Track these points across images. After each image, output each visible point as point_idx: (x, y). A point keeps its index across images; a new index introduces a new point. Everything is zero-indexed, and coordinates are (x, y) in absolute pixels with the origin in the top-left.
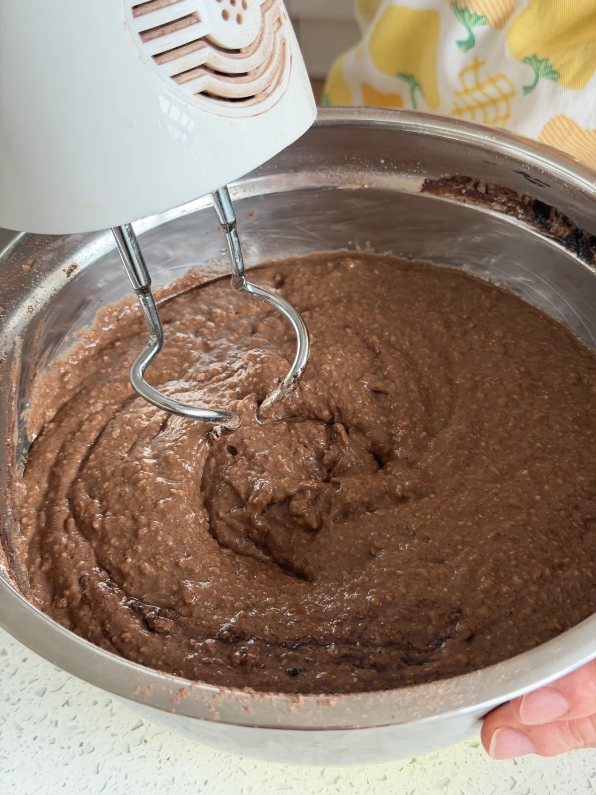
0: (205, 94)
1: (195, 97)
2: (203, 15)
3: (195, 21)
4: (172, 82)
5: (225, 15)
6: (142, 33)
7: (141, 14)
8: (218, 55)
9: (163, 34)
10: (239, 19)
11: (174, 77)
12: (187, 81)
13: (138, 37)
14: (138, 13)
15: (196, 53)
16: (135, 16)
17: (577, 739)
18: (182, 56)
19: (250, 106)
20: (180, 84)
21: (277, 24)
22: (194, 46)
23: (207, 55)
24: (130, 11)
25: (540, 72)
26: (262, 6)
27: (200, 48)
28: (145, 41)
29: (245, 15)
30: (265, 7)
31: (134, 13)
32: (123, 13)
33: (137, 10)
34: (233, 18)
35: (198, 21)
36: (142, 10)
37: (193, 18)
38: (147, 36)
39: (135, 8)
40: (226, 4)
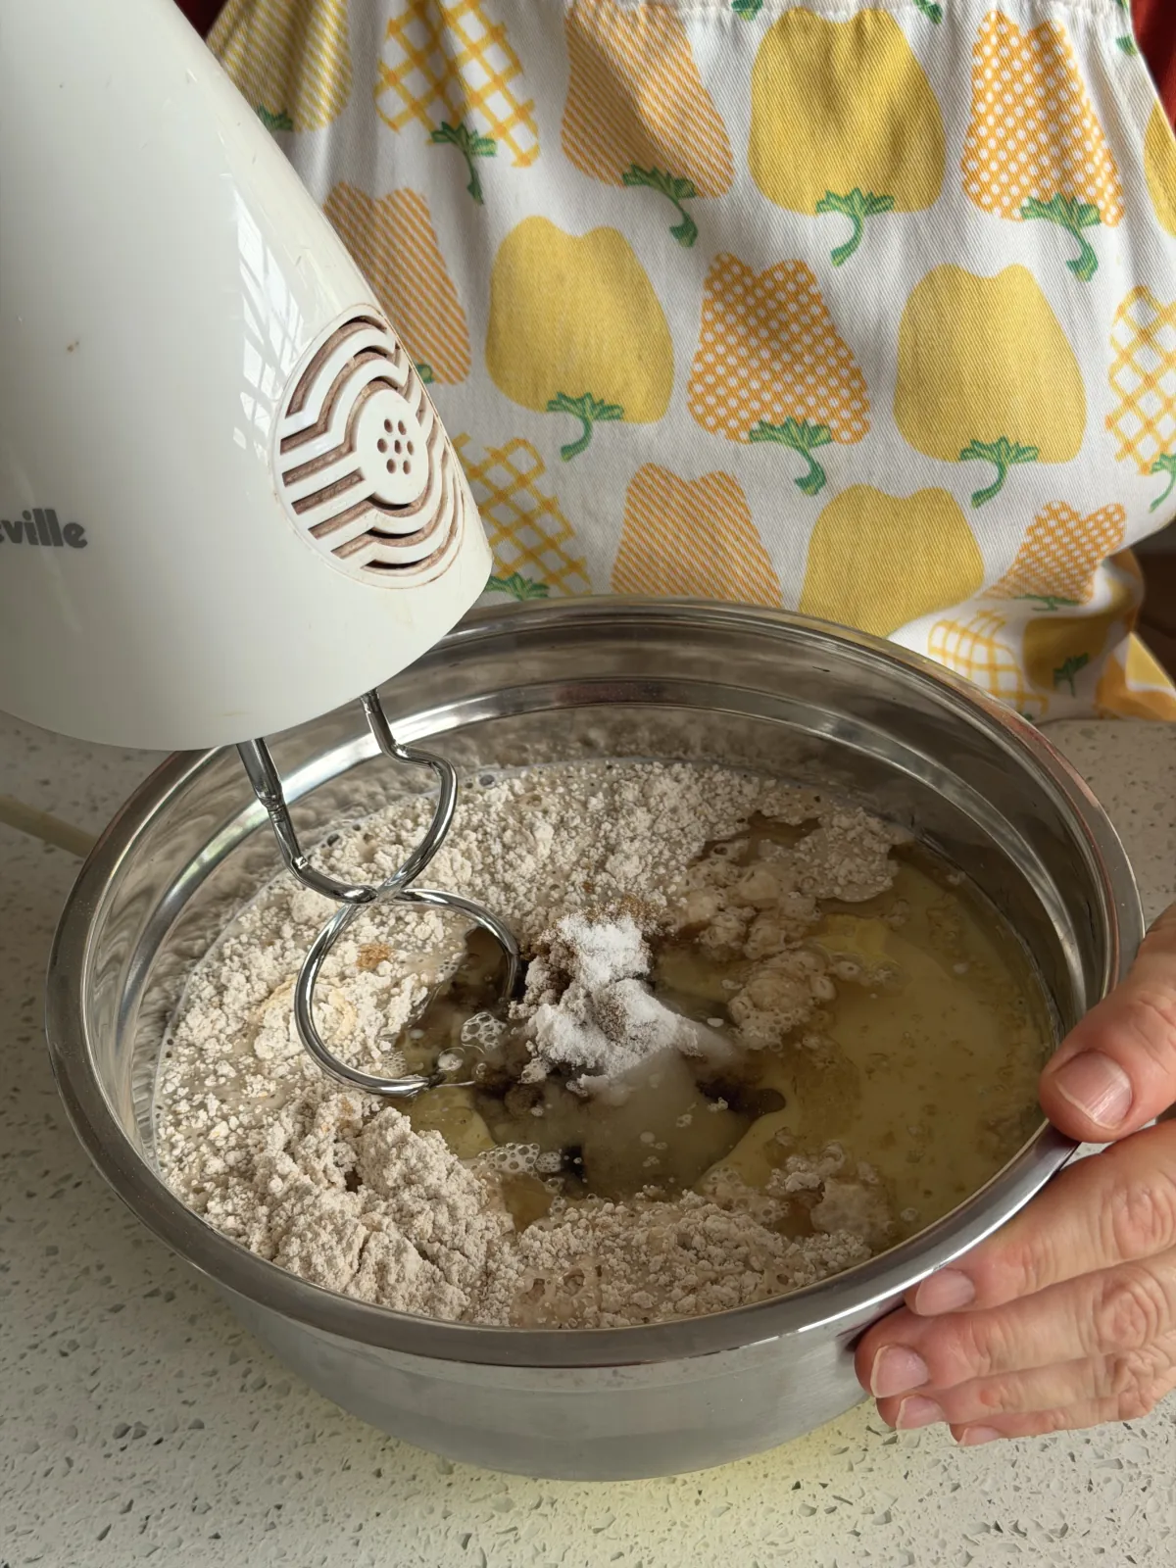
0: (373, 564)
1: (362, 570)
2: (366, 471)
3: (356, 479)
4: (335, 556)
5: (391, 466)
6: (295, 504)
7: (294, 482)
8: (388, 517)
9: (320, 501)
10: (406, 468)
11: (336, 550)
12: (351, 553)
13: (292, 509)
14: (289, 479)
15: (362, 518)
16: (287, 484)
17: (982, 1355)
18: (344, 524)
20: (344, 557)
22: (359, 510)
23: (375, 518)
24: (280, 480)
25: (588, 415)
26: (427, 443)
27: (366, 511)
28: (300, 512)
29: (413, 460)
31: (285, 482)
32: (272, 482)
33: (290, 476)
34: (399, 468)
35: (361, 479)
36: (295, 475)
37: (355, 477)
38: (301, 505)
39: (286, 475)
40: (390, 453)
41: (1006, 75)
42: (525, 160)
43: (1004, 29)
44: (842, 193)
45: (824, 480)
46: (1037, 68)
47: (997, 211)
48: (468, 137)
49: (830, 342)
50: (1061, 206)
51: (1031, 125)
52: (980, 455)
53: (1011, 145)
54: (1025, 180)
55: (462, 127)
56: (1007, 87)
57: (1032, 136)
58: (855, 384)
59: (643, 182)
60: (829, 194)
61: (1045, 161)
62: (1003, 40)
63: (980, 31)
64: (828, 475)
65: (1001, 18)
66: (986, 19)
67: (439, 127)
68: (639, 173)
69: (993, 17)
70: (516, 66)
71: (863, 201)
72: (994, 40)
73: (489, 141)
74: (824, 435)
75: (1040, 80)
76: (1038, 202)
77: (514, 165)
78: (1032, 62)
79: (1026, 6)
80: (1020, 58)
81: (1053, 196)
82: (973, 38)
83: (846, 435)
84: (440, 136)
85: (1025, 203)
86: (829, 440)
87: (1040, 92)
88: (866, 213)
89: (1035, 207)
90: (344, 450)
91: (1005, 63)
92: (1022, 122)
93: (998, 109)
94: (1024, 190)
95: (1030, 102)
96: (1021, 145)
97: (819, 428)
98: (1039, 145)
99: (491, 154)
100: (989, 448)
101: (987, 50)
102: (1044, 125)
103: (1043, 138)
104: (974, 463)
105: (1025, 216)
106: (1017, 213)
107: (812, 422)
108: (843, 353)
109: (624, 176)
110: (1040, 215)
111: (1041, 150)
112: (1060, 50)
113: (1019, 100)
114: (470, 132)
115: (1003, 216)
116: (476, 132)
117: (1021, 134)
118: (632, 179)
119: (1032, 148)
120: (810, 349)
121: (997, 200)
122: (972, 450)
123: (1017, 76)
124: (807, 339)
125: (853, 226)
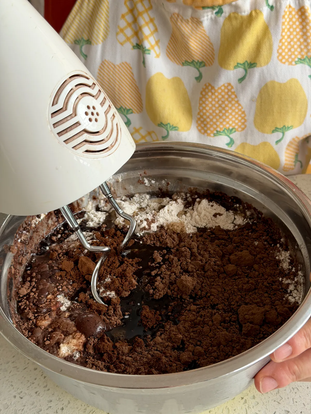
0: (87, 151)
1: (83, 154)
2: (81, 122)
3: (78, 125)
4: (73, 149)
5: (90, 120)
6: (58, 134)
7: (57, 126)
8: (90, 136)
9: (67, 132)
10: (96, 120)
11: (73, 148)
12: (79, 148)
13: (57, 135)
14: (55, 126)
15: (81, 137)
16: (54, 127)
18: (75, 139)
19: (106, 152)
20: (76, 149)
21: (113, 117)
22: (80, 134)
23: (85, 136)
24: (52, 126)
25: (168, 129)
26: (105, 112)
27: (82, 134)
28: (59, 136)
29: (98, 118)
30: (106, 113)
31: (54, 126)
32: (49, 127)
33: (55, 125)
34: (94, 120)
35: (80, 124)
36: (57, 125)
37: (78, 124)
38: (60, 134)
39: (54, 125)
40: (90, 116)
41: (291, 23)
42: (158, 56)
43: (291, 9)
44: (242, 63)
45: (234, 142)
46: (300, 20)
47: (287, 63)
48: (143, 48)
49: (237, 105)
50: (307, 60)
51: (298, 37)
52: (277, 131)
53: (292, 43)
54: (296, 53)
55: (142, 45)
56: (291, 27)
57: (299, 40)
58: (243, 115)
59: (188, 65)
60: (238, 63)
61: (303, 47)
62: (290, 13)
63: (284, 11)
64: (234, 140)
65: (290, 6)
66: (286, 8)
67: (135, 44)
68: (187, 63)
69: (288, 6)
70: (156, 30)
71: (248, 64)
72: (288, 13)
73: (148, 50)
74: (234, 130)
75: (301, 23)
76: (300, 59)
77: (155, 57)
78: (298, 19)
79: (297, 2)
80: (295, 18)
81: (305, 57)
82: (282, 13)
83: (240, 129)
84: (135, 47)
85: (296, 60)
86: (235, 131)
87: (301, 27)
88: (249, 68)
89: (300, 60)
90: (73, 115)
91: (291, 20)
92: (295, 36)
93: (288, 33)
94: (296, 56)
95: (298, 30)
96: (295, 43)
97: (232, 129)
98: (300, 42)
99: (149, 54)
100: (280, 129)
101: (286, 17)
102: (302, 36)
103: (302, 40)
104: (276, 134)
105: (296, 64)
106: (294, 63)
107: (231, 128)
108: (240, 107)
109: (183, 63)
110: (301, 63)
111: (301, 44)
112: (307, 14)
113: (295, 30)
114: (144, 47)
115: (289, 64)
116: (145, 47)
117: (295, 40)
118: (185, 64)
119: (298, 43)
120: (231, 108)
121: (287, 60)
122: (275, 130)
123: (294, 23)
124: (230, 105)
125: (245, 72)
